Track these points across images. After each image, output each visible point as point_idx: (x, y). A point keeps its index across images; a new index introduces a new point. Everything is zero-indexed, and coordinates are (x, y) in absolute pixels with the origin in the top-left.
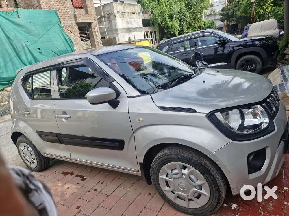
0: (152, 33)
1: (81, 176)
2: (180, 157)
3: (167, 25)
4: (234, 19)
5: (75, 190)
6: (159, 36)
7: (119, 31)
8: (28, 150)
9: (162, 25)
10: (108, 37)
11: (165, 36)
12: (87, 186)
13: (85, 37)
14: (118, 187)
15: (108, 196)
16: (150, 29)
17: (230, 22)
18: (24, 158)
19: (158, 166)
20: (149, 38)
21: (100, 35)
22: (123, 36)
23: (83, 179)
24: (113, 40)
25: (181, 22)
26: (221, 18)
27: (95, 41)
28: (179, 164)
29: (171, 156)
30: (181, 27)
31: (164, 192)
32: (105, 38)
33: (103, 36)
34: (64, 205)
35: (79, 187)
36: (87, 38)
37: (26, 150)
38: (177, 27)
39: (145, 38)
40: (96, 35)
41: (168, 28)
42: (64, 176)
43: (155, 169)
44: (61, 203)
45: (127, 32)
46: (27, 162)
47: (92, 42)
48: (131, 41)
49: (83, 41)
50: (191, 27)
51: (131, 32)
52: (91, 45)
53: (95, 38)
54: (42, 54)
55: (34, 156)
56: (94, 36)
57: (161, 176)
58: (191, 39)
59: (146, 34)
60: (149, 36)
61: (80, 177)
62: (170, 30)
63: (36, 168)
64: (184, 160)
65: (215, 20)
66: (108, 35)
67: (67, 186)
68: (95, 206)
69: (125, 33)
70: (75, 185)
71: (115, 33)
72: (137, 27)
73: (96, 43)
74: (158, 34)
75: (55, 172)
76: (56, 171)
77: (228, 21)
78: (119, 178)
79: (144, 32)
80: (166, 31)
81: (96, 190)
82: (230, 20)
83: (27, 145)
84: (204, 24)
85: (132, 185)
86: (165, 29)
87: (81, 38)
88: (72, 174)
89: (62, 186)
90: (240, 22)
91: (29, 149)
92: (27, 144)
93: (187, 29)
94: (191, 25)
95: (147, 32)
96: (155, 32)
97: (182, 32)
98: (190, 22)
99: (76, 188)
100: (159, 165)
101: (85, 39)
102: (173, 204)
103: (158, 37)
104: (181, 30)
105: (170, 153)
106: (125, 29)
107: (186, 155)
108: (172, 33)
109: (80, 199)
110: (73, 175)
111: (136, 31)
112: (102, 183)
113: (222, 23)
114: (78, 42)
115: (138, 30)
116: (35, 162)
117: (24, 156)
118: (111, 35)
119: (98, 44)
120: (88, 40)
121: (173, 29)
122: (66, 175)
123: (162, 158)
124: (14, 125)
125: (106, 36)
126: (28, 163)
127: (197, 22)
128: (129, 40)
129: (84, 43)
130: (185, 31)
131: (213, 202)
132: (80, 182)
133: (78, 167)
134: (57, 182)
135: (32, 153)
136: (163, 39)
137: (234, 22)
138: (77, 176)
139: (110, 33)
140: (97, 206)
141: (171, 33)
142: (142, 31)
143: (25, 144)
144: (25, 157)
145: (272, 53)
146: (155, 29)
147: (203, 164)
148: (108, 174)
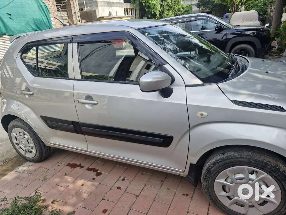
0: (133, 11)
1: (94, 170)
2: (253, 162)
3: (149, 4)
4: (209, 6)
5: (93, 188)
6: (140, 15)
7: (99, 4)
8: (24, 137)
9: (143, 4)
10: (86, 9)
11: (145, 16)
12: (106, 183)
13: (61, 6)
14: (146, 185)
15: (137, 196)
16: (131, 5)
17: (206, 9)
18: (16, 146)
19: (218, 169)
20: (129, 16)
21: (78, 6)
22: (103, 10)
23: (98, 174)
24: (92, 13)
25: (162, 3)
26: (198, 4)
27: (72, 12)
28: (248, 169)
29: (240, 159)
30: (162, 8)
31: (218, 197)
32: (82, 9)
33: (81, 8)
34: (85, 208)
35: (96, 184)
36: (64, 7)
37: (22, 137)
38: (159, 8)
39: (125, 15)
40: (74, 5)
41: (149, 7)
42: (72, 169)
43: (213, 172)
44: (80, 204)
45: (107, 6)
46: (20, 150)
47: (68, 13)
48: (112, 16)
49: (59, 10)
50: (172, 9)
51: (111, 6)
52: (68, 16)
53: (73, 9)
54: (13, 20)
55: (32, 145)
56: (72, 6)
57: (218, 180)
58: (187, 21)
59: (126, 11)
60: (129, 13)
61: (92, 171)
62: (151, 10)
63: (33, 158)
64: (258, 164)
65: (193, 5)
66: (86, 7)
67: (80, 182)
68: (125, 209)
69: (105, 7)
70: (89, 181)
71: (94, 5)
72: (118, 2)
73: (74, 15)
74: (138, 12)
75: (59, 164)
76: (58, 162)
77: (203, 8)
78: (143, 174)
79: (125, 9)
80: (147, 10)
81: (119, 188)
82: (205, 7)
83: (23, 131)
84: (183, 8)
85: (162, 183)
86: (146, 8)
87: (57, 7)
88: (81, 166)
89: (74, 182)
90: (214, 10)
91: (26, 136)
92: (25, 130)
93: (168, 11)
94: (171, 7)
95: (128, 8)
96: (135, 10)
97: (162, 13)
98: (171, 3)
99: (93, 185)
100: (220, 168)
101: (61, 9)
102: (226, 209)
103: (138, 16)
104: (161, 11)
105: (238, 155)
106: (105, 3)
107: (260, 160)
108: (153, 13)
109: (103, 199)
110: (83, 169)
111: (117, 6)
112: (123, 180)
113: (198, 9)
114: (54, 11)
115: (118, 6)
116: (34, 151)
117: (16, 143)
118: (90, 7)
119: (76, 16)
120: (64, 10)
121: (155, 9)
122: (73, 168)
123: (226, 161)
124: (5, 106)
125: (83, 8)
126: (23, 153)
127: (177, 5)
128: (109, 15)
129: (60, 13)
130: (165, 13)
131: (282, 210)
132: (95, 177)
133: (86, 159)
134: (65, 176)
135: (31, 140)
136: (143, 18)
137: (209, 10)
138: (89, 169)
139: (89, 5)
140: (128, 210)
141: (151, 13)
142: (122, 7)
143: (21, 130)
144: (18, 145)
145: (266, 45)
146: (135, 7)
147: (281, 170)
148: (127, 169)
